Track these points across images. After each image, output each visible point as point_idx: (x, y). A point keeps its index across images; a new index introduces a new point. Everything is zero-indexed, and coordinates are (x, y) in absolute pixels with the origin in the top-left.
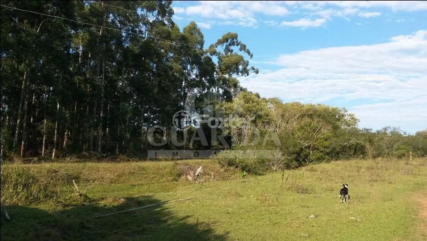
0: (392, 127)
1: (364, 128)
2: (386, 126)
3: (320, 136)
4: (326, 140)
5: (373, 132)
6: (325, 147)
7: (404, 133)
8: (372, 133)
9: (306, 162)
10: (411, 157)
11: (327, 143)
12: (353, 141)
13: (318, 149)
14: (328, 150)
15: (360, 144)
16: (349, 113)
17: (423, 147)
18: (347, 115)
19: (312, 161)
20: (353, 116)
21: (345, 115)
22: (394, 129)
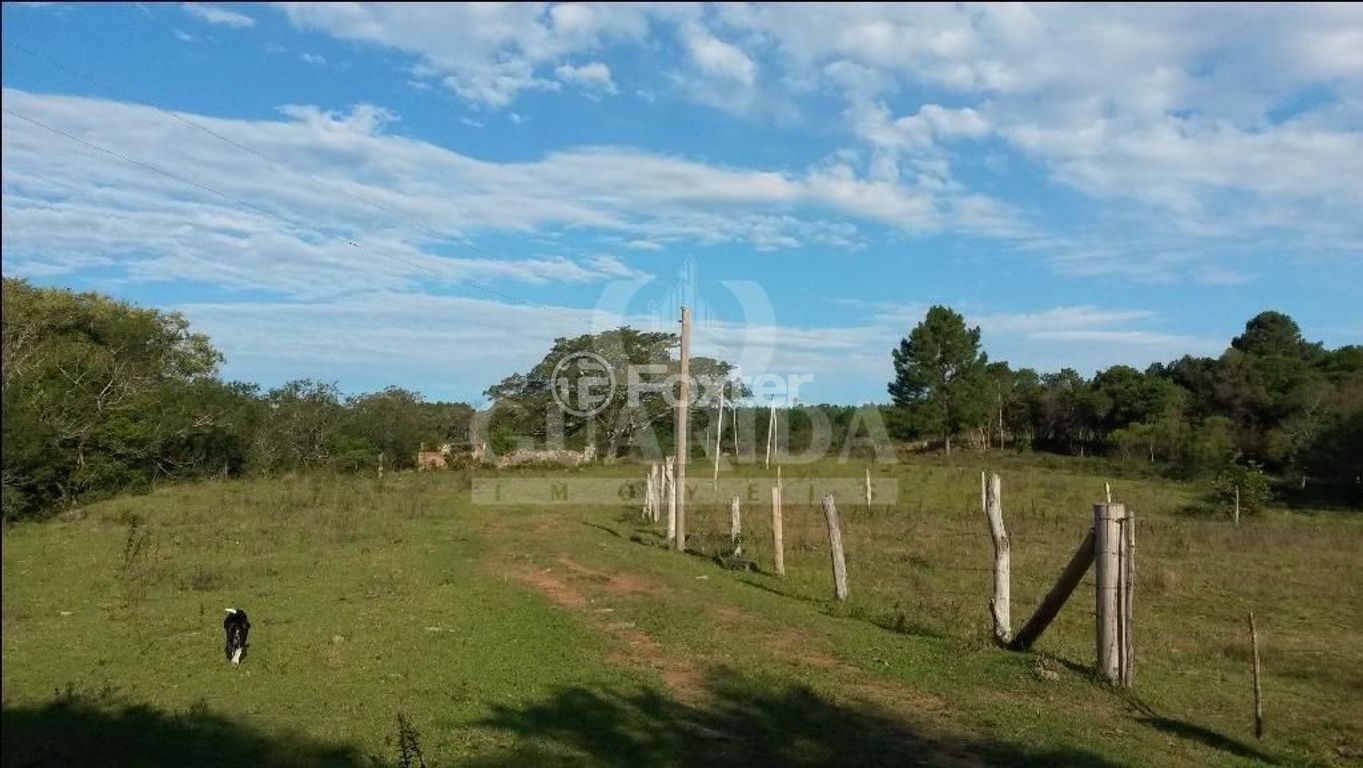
0: (314, 381)
1: (235, 383)
2: (298, 379)
3: (114, 405)
4: (135, 420)
5: (260, 394)
6: (130, 443)
7: (348, 400)
8: (257, 399)
9: (59, 494)
10: (381, 468)
11: (136, 430)
12: (204, 422)
13: (106, 449)
14: (141, 454)
15: (224, 433)
16: (192, 331)
17: (394, 443)
18: (184, 336)
19: (82, 491)
20: (204, 343)
21: (180, 338)
22: (321, 387)
